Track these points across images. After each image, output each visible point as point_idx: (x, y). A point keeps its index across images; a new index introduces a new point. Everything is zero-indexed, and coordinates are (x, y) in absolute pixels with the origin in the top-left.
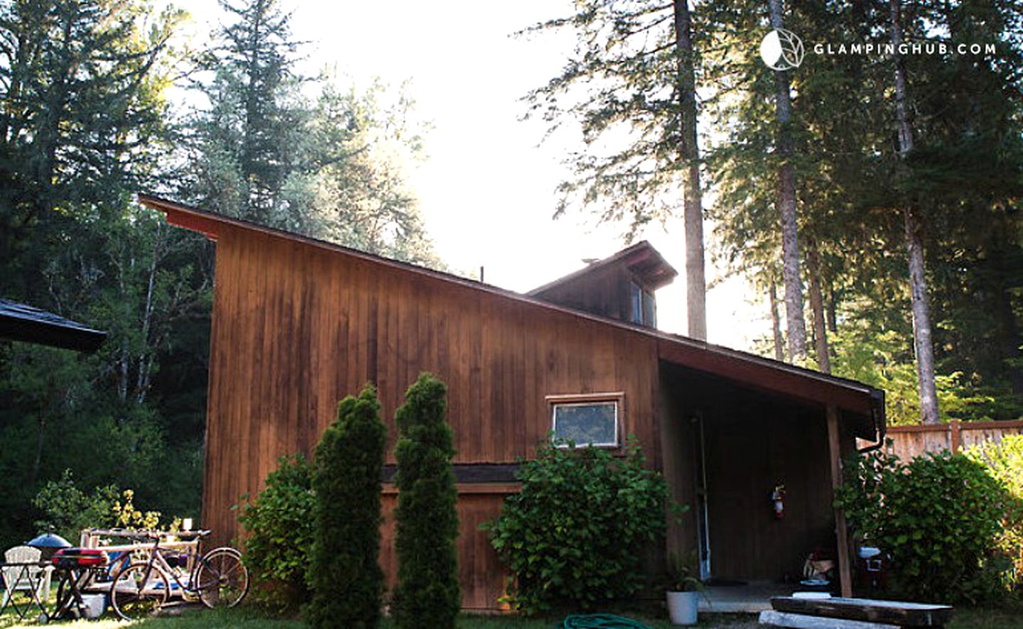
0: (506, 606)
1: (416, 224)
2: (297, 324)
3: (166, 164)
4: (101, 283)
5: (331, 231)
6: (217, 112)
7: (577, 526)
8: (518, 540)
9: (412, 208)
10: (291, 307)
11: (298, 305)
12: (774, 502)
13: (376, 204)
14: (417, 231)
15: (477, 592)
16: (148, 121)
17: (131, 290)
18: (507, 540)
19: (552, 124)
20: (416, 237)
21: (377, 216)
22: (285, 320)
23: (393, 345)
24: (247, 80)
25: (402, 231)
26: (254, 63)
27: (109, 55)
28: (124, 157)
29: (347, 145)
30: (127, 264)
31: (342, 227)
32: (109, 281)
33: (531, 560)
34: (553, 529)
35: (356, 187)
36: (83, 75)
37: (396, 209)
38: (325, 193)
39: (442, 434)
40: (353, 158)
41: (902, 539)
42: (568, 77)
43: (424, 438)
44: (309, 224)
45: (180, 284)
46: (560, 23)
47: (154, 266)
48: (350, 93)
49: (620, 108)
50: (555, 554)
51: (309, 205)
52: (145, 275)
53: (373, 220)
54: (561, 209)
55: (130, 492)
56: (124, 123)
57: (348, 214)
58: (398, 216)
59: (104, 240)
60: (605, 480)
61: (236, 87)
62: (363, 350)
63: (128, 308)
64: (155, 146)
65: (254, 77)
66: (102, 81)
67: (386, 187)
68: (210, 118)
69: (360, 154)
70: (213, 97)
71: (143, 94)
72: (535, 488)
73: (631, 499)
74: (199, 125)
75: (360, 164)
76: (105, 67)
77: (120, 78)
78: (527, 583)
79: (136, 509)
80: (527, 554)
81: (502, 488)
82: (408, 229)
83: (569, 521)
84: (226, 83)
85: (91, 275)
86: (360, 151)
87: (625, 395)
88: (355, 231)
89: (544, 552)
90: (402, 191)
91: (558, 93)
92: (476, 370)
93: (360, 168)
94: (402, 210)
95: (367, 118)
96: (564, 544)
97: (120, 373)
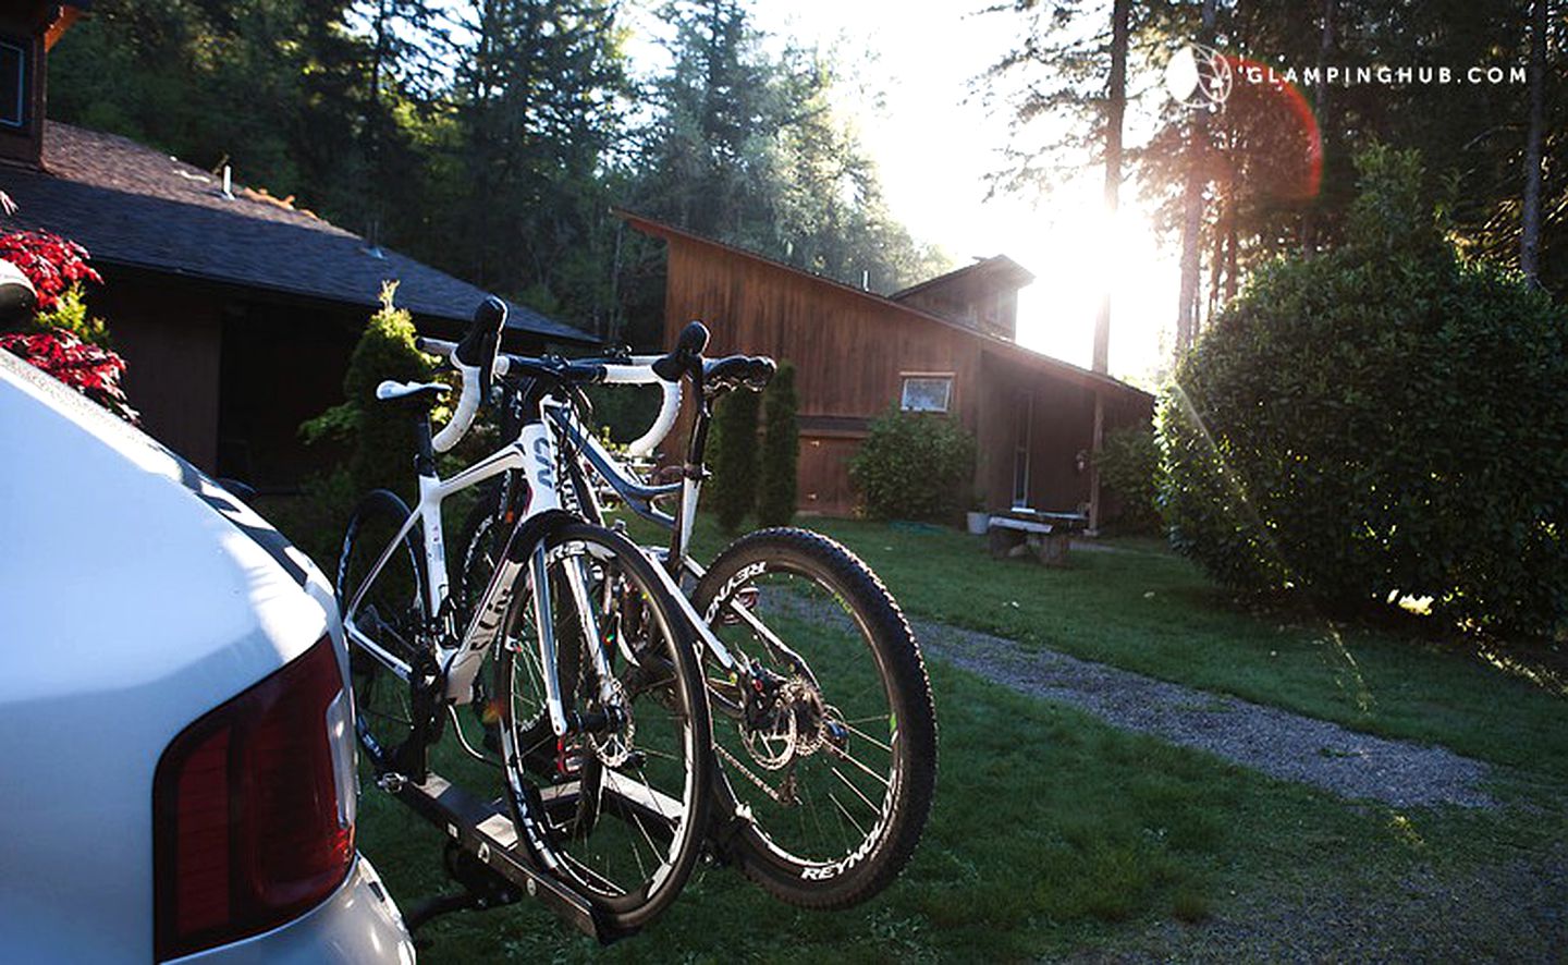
0: (858, 514)
1: (874, 188)
2: (727, 311)
3: (632, 122)
4: (573, 242)
5: (788, 194)
6: (680, 69)
7: (906, 463)
8: (865, 469)
9: (870, 171)
10: (723, 296)
11: (727, 295)
12: (1077, 462)
13: (835, 166)
14: (875, 194)
15: (840, 503)
16: (613, 78)
17: (600, 249)
18: (858, 469)
19: (988, 110)
20: (873, 200)
21: (835, 178)
22: (719, 307)
23: (795, 327)
24: (709, 35)
25: (861, 196)
26: (715, 17)
27: (574, 10)
28: (590, 115)
29: (811, 104)
30: (597, 225)
31: (800, 190)
32: (580, 240)
33: (873, 483)
34: (889, 464)
35: (815, 149)
36: (548, 29)
37: (856, 171)
38: (785, 155)
39: (791, 395)
40: (813, 118)
41: (1133, 490)
42: (1007, 63)
43: (780, 398)
44: (768, 187)
45: (646, 245)
46: (1001, 8)
47: (621, 226)
48: (814, 45)
49: (1048, 102)
50: (890, 481)
51: (768, 168)
52: (613, 233)
53: (831, 181)
54: (991, 194)
55: (607, 429)
56: (590, 82)
57: (807, 177)
58: (857, 178)
59: (574, 199)
60: (928, 433)
61: (698, 42)
62: (774, 334)
63: (598, 265)
64: (621, 104)
65: (716, 31)
66: (567, 38)
67: (846, 148)
68: (673, 74)
69: (820, 115)
70: (675, 54)
71: (608, 50)
72: (879, 435)
73: (942, 447)
74: (661, 83)
75: (820, 123)
76: (571, 23)
77: (585, 35)
78: (873, 500)
79: (612, 441)
80: (871, 480)
81: (860, 435)
82: (867, 191)
83: (900, 459)
84: (687, 38)
85: (564, 235)
86: (821, 111)
87: (956, 377)
88: (813, 195)
89: (883, 478)
90: (861, 153)
91: (995, 78)
92: (853, 350)
93: (821, 128)
94: (862, 172)
95: (831, 73)
96: (895, 475)
97: (593, 326)
